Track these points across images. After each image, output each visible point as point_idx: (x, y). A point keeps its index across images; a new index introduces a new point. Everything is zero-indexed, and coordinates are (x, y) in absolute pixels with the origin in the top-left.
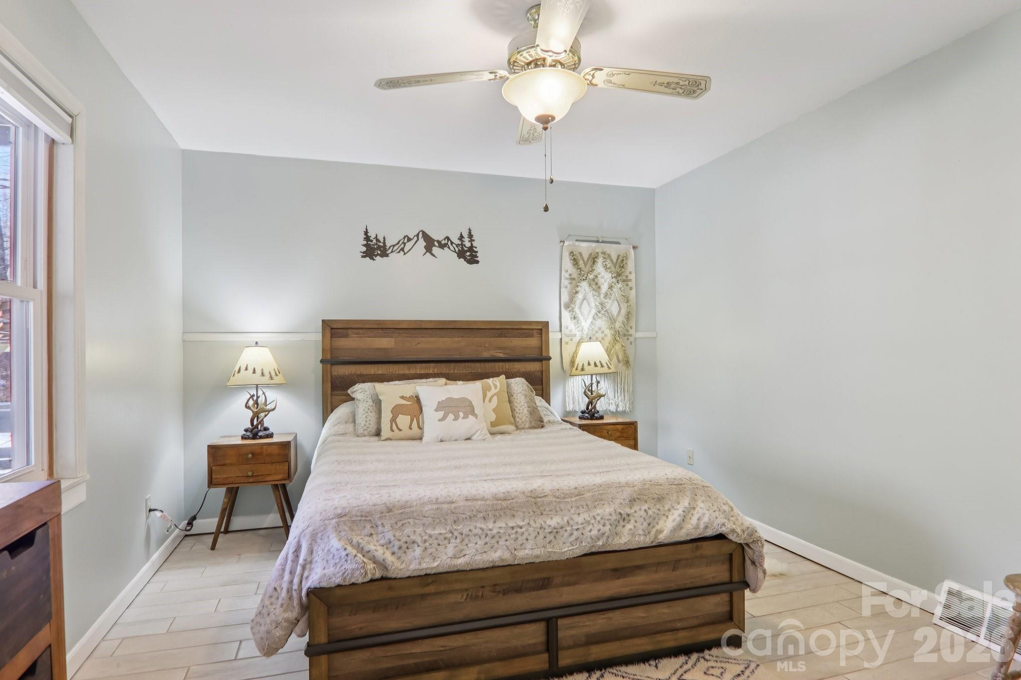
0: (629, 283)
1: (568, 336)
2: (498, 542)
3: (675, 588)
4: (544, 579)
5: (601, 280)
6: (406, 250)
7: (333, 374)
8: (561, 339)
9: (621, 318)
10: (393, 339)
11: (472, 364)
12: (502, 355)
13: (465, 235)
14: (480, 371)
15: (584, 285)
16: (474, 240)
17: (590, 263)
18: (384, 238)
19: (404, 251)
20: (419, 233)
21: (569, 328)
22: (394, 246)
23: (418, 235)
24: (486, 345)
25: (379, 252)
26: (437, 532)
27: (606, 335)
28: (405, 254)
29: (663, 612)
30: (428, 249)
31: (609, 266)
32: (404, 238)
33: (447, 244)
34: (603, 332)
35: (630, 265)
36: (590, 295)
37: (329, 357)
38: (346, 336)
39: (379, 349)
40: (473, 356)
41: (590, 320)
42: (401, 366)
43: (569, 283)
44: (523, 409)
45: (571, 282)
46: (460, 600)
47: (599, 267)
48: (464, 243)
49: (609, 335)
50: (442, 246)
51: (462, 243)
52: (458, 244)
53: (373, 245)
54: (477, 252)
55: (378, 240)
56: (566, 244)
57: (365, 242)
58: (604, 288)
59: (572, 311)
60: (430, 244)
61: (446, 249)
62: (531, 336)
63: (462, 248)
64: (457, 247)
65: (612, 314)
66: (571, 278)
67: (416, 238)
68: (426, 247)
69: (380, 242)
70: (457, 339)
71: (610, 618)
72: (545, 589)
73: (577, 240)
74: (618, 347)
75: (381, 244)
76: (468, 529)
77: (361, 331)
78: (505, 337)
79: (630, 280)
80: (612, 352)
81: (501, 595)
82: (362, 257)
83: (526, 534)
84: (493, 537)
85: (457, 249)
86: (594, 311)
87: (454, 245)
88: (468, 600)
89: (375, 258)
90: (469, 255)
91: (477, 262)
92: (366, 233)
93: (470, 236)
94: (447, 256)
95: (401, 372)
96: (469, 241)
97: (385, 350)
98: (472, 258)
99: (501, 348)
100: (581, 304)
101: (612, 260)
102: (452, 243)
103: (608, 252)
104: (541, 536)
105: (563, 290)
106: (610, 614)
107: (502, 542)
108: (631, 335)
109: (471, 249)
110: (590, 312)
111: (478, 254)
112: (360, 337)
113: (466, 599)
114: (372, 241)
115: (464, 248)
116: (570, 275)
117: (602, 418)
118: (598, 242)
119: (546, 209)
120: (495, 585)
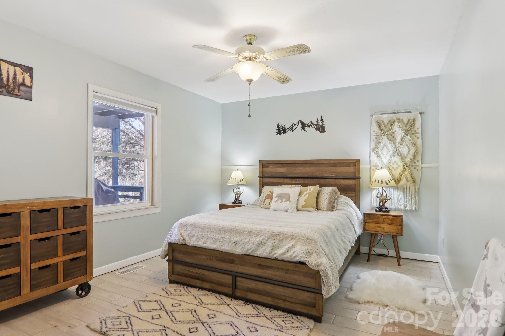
0: (416, 135)
1: (374, 166)
2: (217, 242)
3: (286, 281)
4: (232, 260)
5: (396, 135)
6: (293, 130)
7: (263, 182)
8: (370, 168)
9: (410, 156)
10: (285, 168)
11: (319, 180)
12: (334, 176)
13: (320, 119)
14: (323, 183)
15: (385, 138)
16: (323, 122)
17: (389, 126)
18: (285, 126)
19: (292, 130)
20: (299, 122)
21: (375, 162)
22: (289, 128)
23: (298, 123)
24: (326, 171)
25: (283, 132)
26: (201, 234)
27: (399, 166)
28: (293, 131)
29: (280, 290)
30: (303, 128)
31: (401, 126)
32: (293, 125)
33: (311, 125)
34: (397, 164)
35: (418, 124)
36: (389, 144)
37: (261, 175)
38: (268, 167)
39: (280, 172)
40: (320, 176)
41: (388, 158)
42: (288, 179)
43: (375, 138)
44: (325, 202)
45: (377, 137)
46: (206, 259)
47: (396, 127)
48: (319, 123)
49: (401, 166)
50: (309, 126)
51: (318, 123)
52: (316, 124)
53: (280, 129)
54: (325, 127)
55: (282, 127)
56: (374, 117)
57: (278, 128)
58: (399, 140)
59: (377, 152)
60: (303, 125)
61: (310, 127)
62: (350, 166)
63: (318, 126)
64: (316, 125)
65: (403, 154)
66: (376, 135)
67: (297, 124)
68: (301, 127)
69: (283, 127)
70: (312, 168)
71: (257, 284)
72: (233, 264)
73: (382, 114)
74: (407, 172)
75: (284, 128)
76: (210, 235)
77: (273, 165)
78: (336, 167)
79: (418, 133)
80: (403, 175)
81: (218, 261)
82: (277, 134)
83: (226, 241)
84: (216, 239)
85: (315, 127)
86: (391, 152)
87: (314, 125)
88: (208, 259)
89: (281, 134)
90: (321, 129)
91: (325, 132)
92: (278, 124)
93: (322, 120)
94: (311, 130)
95: (288, 182)
96: (321, 122)
97: (282, 172)
98: (323, 130)
99: (333, 172)
100: (382, 149)
101: (404, 123)
102: (313, 124)
103: (401, 118)
104: (231, 243)
105: (372, 142)
106: (257, 283)
107: (218, 242)
108: (417, 166)
109: (322, 126)
110: (388, 153)
111: (325, 128)
112: (273, 167)
113: (207, 259)
114: (280, 127)
115: (319, 126)
116: (376, 133)
117: (388, 212)
118: (395, 113)
119: (249, 116)
120: (216, 257)
